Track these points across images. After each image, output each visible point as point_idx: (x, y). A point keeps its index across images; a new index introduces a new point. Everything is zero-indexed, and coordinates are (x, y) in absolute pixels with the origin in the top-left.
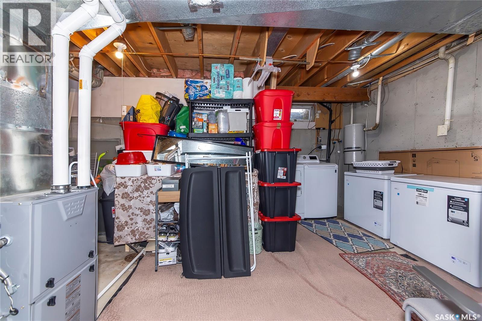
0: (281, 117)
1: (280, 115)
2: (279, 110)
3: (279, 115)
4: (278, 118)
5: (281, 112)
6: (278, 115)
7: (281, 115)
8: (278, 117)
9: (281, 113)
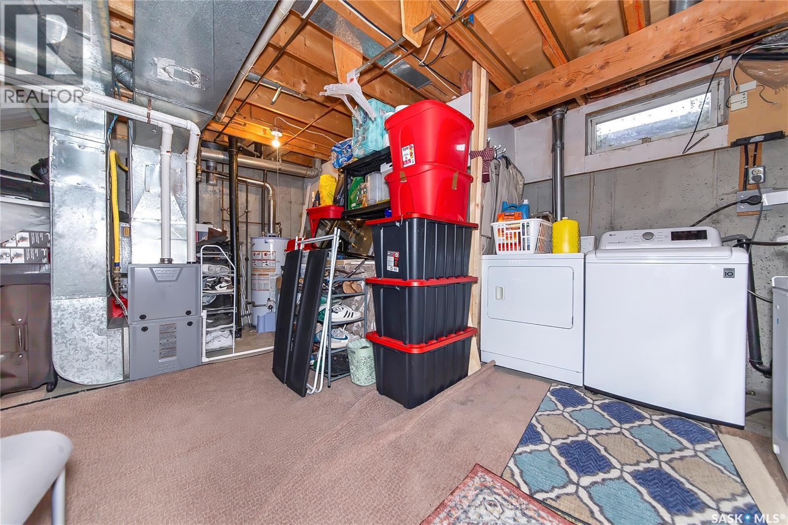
0: (414, 158)
1: (411, 156)
2: (408, 146)
3: (409, 155)
4: (410, 162)
5: (413, 149)
6: (409, 157)
7: (413, 155)
8: (410, 160)
9: (413, 152)
